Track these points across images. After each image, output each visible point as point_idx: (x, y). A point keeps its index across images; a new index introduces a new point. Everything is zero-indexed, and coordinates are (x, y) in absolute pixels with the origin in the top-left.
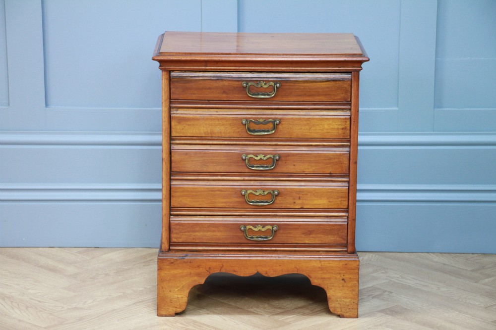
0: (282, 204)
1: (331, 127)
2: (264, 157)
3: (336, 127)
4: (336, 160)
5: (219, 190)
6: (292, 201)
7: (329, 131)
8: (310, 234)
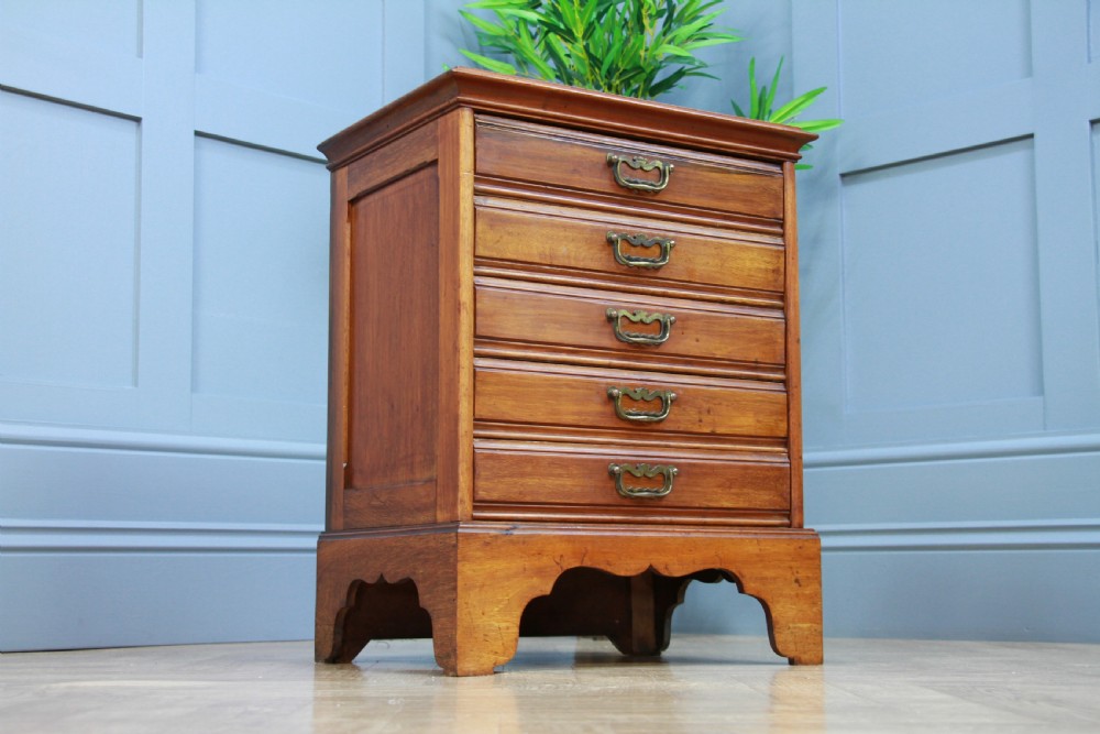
0: (678, 421)
1: (756, 265)
2: (647, 316)
3: (763, 266)
4: (765, 335)
5: (568, 385)
6: (697, 417)
7: (752, 273)
8: (730, 487)
